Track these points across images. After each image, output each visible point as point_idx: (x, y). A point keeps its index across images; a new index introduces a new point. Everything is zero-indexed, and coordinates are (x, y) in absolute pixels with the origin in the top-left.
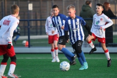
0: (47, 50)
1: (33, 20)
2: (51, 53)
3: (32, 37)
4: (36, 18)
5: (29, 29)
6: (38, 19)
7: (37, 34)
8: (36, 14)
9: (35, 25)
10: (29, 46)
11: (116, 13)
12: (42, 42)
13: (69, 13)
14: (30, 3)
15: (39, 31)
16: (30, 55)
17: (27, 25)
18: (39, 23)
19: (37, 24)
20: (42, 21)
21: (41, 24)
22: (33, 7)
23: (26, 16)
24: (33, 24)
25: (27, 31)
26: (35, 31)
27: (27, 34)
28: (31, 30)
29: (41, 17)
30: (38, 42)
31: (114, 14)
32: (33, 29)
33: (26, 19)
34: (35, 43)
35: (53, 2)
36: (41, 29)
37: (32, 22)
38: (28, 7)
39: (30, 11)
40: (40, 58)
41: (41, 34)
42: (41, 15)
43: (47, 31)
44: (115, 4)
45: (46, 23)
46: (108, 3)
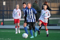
0: (13, 27)
1: (6, 11)
2: (15, 29)
3: (5, 20)
4: (7, 9)
5: (3, 15)
6: (8, 10)
7: (7, 18)
8: (7, 8)
9: (6, 13)
10: (3, 25)
11: (51, 8)
12: (10, 23)
13: (28, 6)
14: (4, 1)
15: (9, 16)
16: (4, 29)
17: (2, 13)
18: (9, 12)
19: (7, 13)
20: (11, 11)
21: (10, 13)
22: (6, 4)
23: (2, 9)
24: (5, 13)
25: (2, 16)
26: (6, 16)
27: (2, 18)
28: (4, 16)
29: (10, 9)
30: (8, 23)
31: (50, 8)
32: (6, 15)
33: (2, 10)
34: (6, 23)
35: (17, 1)
36: (10, 15)
37: (5, 12)
38: (3, 4)
39: (4, 6)
40: (9, 31)
41: (10, 18)
42: (10, 8)
43: (13, 17)
44: (50, 3)
45: (13, 12)
46: (47, 2)
